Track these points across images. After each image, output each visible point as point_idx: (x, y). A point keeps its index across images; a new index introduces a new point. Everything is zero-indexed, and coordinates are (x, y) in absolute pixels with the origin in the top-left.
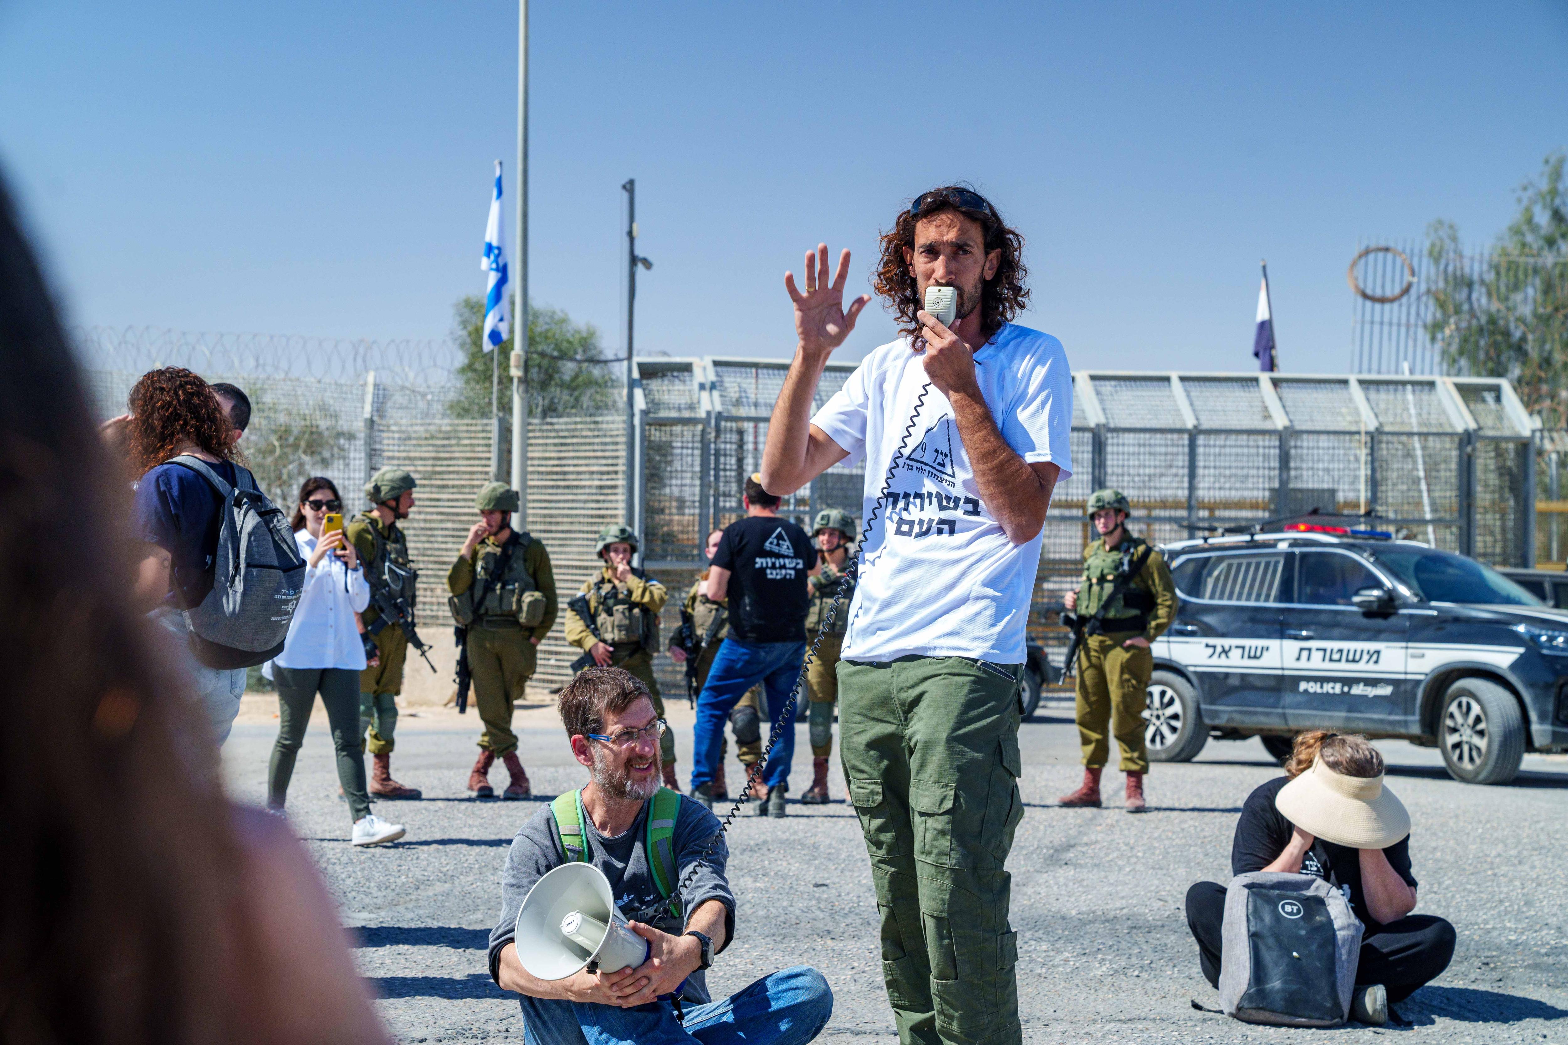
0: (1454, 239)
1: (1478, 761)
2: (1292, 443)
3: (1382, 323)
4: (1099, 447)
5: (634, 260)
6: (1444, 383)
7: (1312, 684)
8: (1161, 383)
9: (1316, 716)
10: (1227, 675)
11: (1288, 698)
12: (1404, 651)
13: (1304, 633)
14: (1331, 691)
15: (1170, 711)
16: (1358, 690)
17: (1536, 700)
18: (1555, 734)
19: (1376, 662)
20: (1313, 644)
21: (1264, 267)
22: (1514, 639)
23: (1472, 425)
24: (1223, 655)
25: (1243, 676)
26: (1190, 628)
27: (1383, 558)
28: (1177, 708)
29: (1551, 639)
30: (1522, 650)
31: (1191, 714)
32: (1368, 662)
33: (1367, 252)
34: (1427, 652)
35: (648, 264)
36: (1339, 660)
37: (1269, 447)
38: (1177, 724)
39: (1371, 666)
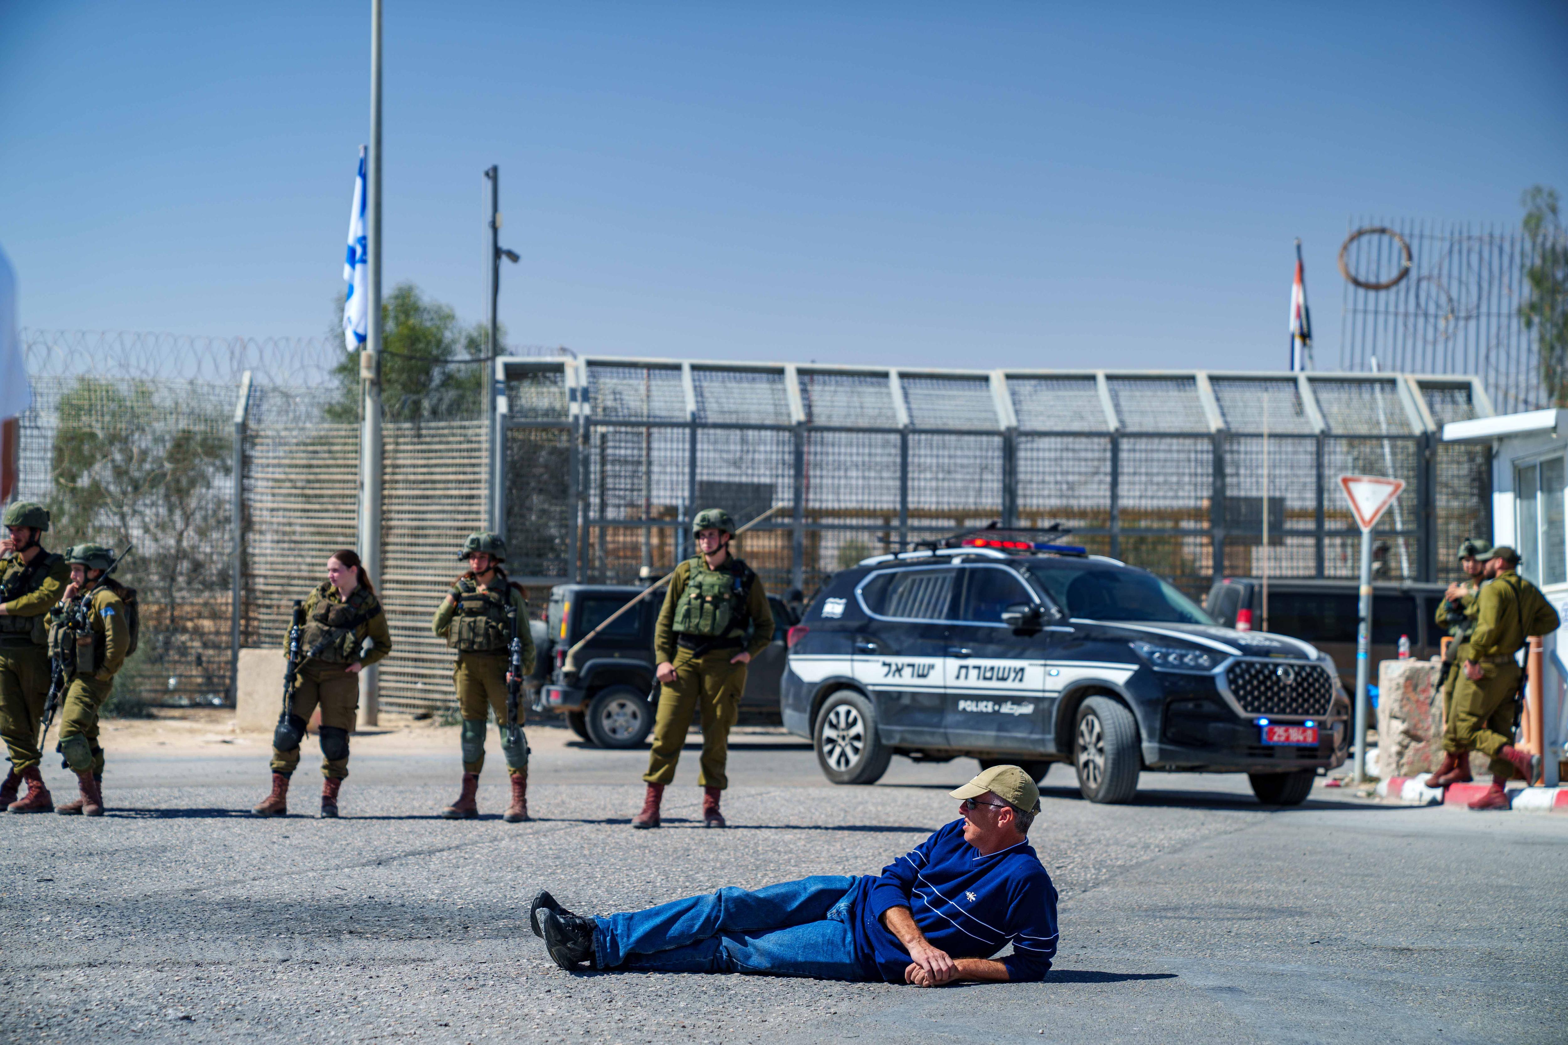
0: (1554, 210)
1: (1099, 779)
2: (1227, 447)
3: (1376, 312)
4: (1009, 452)
5: (497, 253)
6: (1406, 381)
7: (969, 703)
8: (1086, 382)
9: (971, 735)
10: (900, 694)
11: (950, 718)
12: (1042, 668)
13: (964, 651)
14: (984, 710)
15: (853, 731)
16: (1007, 708)
17: (1146, 717)
18: (1162, 752)
19: (1021, 680)
20: (971, 662)
21: (1299, 248)
22: (1130, 657)
23: (1431, 427)
24: (897, 674)
25: (914, 694)
26: (871, 646)
27: (1040, 574)
28: (859, 729)
29: (1165, 656)
30: (1135, 667)
31: (870, 736)
32: (1014, 680)
33: (1360, 233)
34: (1062, 669)
35: (514, 257)
36: (991, 679)
37: (1202, 452)
38: (859, 745)
39: (1017, 685)
